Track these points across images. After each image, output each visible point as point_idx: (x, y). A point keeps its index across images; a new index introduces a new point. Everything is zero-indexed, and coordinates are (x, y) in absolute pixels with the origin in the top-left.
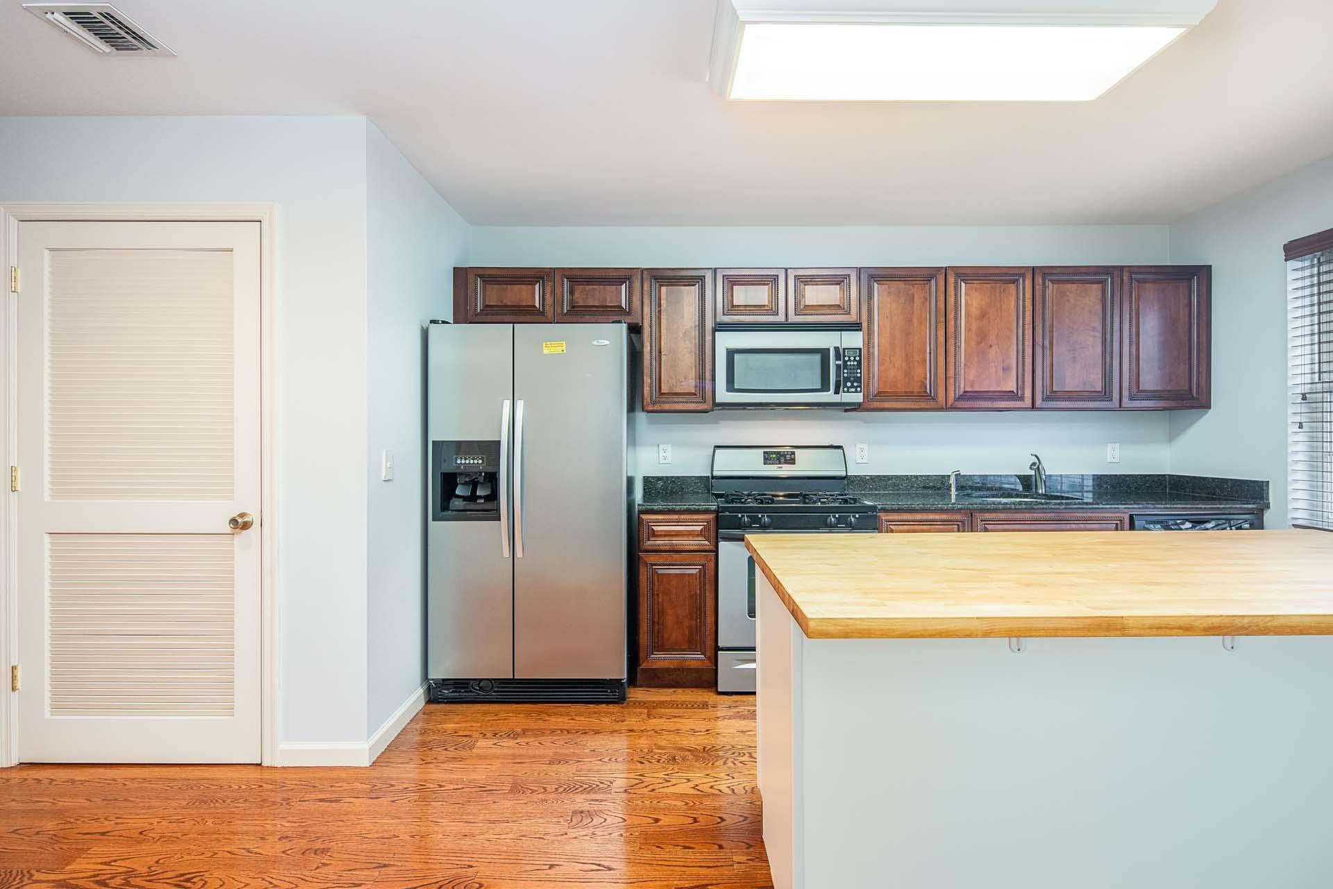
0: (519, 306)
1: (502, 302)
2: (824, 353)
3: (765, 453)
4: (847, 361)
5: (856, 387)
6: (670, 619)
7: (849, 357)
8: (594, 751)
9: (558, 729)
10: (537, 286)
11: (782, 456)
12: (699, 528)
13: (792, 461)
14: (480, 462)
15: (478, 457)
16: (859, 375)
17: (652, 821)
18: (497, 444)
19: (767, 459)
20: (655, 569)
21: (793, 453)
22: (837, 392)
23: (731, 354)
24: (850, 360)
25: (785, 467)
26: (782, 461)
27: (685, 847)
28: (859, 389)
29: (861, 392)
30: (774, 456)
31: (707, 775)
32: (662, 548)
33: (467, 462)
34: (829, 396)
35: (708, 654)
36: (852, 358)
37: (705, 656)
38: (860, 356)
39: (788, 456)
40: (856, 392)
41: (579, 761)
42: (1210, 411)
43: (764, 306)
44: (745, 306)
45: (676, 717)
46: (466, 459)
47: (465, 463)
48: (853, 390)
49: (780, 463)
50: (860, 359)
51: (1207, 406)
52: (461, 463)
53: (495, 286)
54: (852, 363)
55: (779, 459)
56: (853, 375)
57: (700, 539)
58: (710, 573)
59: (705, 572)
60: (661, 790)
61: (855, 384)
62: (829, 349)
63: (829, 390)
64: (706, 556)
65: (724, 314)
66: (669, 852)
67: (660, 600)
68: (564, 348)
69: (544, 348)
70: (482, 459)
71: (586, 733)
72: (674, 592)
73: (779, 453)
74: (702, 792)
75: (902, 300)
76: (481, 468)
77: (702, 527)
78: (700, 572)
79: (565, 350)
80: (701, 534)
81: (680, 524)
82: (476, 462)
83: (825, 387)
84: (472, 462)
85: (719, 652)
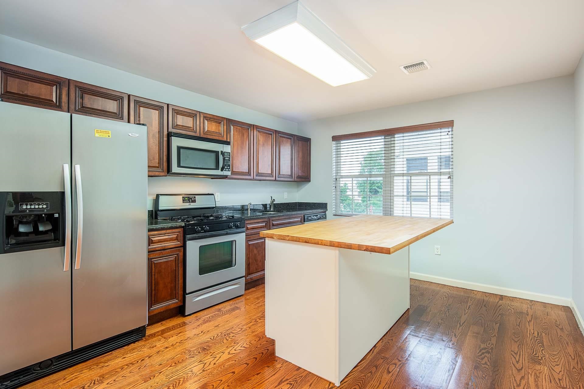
0: (39, 98)
1: (23, 92)
2: (217, 153)
3: (183, 197)
4: (225, 158)
5: (228, 169)
6: (161, 286)
7: (226, 156)
8: (161, 364)
9: (125, 365)
10: (54, 88)
11: (190, 199)
12: (175, 236)
13: (194, 201)
14: (45, 206)
15: (42, 204)
16: (229, 164)
17: (232, 374)
18: (62, 194)
19: (184, 200)
20: (153, 261)
21: (195, 197)
22: (222, 170)
23: (179, 148)
24: (226, 157)
25: (192, 204)
26: (191, 201)
27: (258, 374)
28: (229, 170)
29: (230, 171)
30: (187, 199)
31: (227, 347)
32: (157, 249)
33: (33, 207)
34: (218, 172)
35: (180, 299)
36: (227, 156)
37: (178, 300)
38: (230, 156)
39: (193, 199)
40: (228, 171)
41: (160, 373)
42: (310, 183)
43: (191, 127)
44: (182, 126)
45: (179, 333)
46: (31, 205)
47: (31, 208)
48: (227, 170)
49: (190, 202)
50: (230, 157)
51: (310, 181)
52: (27, 208)
53: (17, 80)
54: (227, 158)
55: (189, 200)
56: (227, 163)
57: (175, 241)
58: (181, 258)
59: (178, 258)
60: (218, 362)
61: (228, 168)
62: (219, 152)
63: (219, 170)
64: (179, 249)
65: (173, 128)
66: (255, 379)
67: (156, 277)
68: (110, 135)
69: (96, 133)
70: (46, 204)
71: (143, 360)
72: (163, 271)
73: (189, 197)
74: (234, 354)
75: (241, 135)
76: (45, 211)
77: (176, 235)
78: (176, 258)
79: (110, 136)
80: (177, 239)
81: (166, 235)
82: (41, 207)
83: (217, 168)
84: (37, 207)
85: (187, 296)
